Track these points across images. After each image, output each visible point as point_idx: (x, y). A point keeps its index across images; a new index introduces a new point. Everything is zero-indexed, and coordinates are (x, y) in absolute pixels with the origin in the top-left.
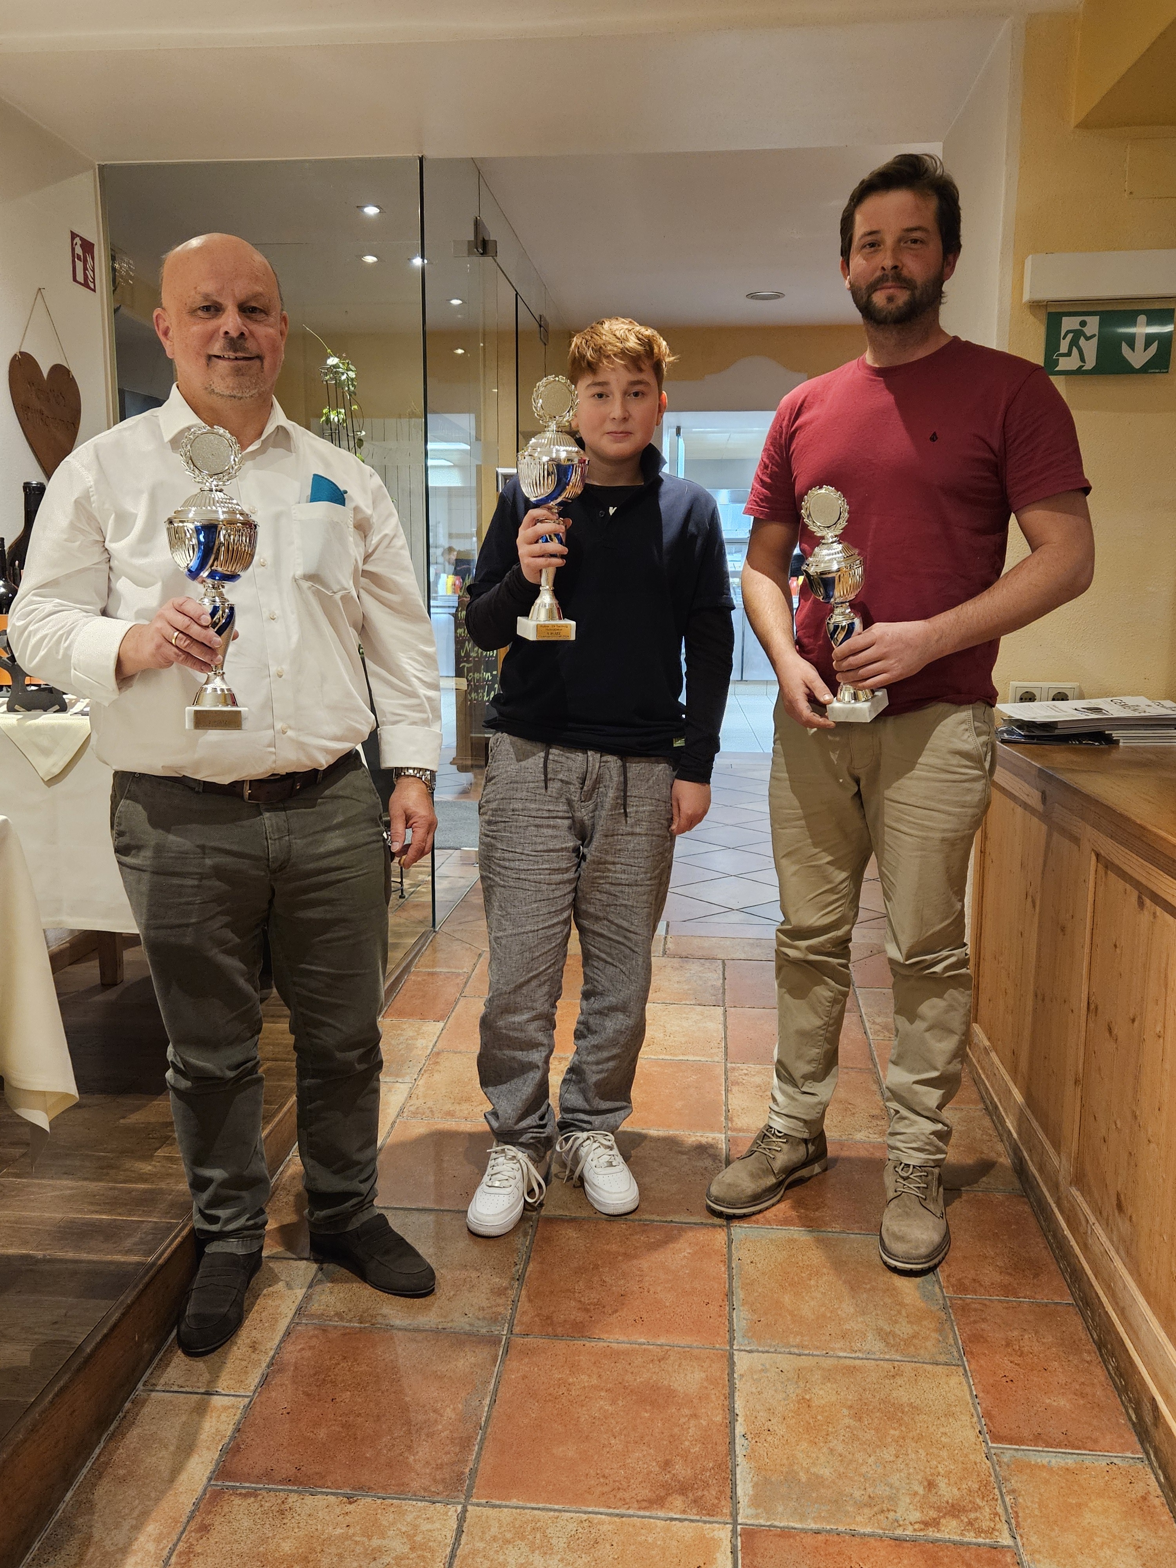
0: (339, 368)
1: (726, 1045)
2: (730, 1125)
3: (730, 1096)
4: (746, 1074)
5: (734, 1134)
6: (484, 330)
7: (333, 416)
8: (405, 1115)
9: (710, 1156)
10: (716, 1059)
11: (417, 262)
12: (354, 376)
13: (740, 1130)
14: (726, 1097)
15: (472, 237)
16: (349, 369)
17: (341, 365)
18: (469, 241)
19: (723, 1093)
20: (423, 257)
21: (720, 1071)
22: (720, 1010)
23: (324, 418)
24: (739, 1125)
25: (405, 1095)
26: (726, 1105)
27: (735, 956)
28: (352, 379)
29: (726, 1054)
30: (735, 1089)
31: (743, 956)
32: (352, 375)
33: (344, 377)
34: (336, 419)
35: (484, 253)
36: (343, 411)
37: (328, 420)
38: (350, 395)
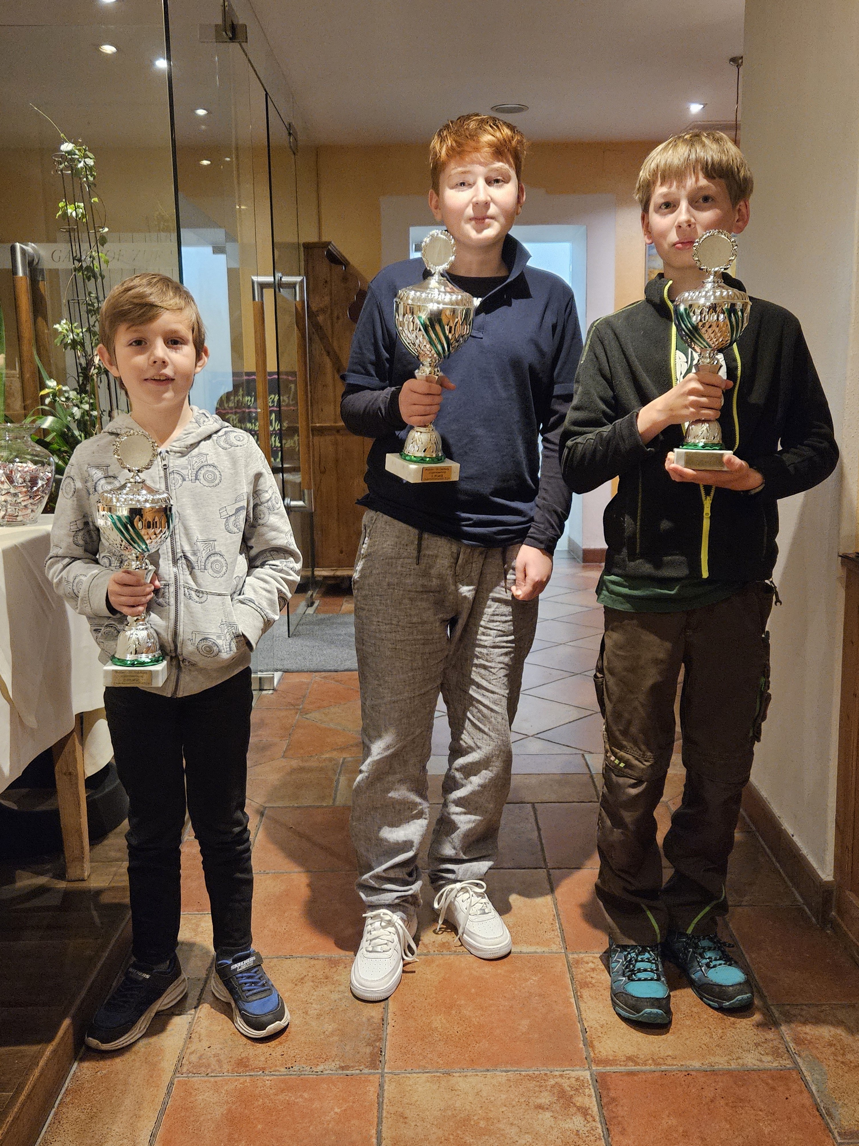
0: (75, 154)
1: (560, 924)
2: (592, 1054)
3: (582, 1006)
4: (593, 970)
5: (601, 1069)
6: (237, 144)
7: (70, 210)
8: (185, 1070)
9: (579, 1109)
10: (554, 948)
11: (162, 64)
12: (92, 164)
13: (606, 1062)
14: (578, 1008)
15: (220, 22)
16: (86, 156)
17: (77, 152)
18: (216, 26)
19: (573, 1000)
20: (169, 59)
21: (561, 967)
22: (543, 873)
23: (60, 213)
24: (604, 1054)
25: (184, 1036)
26: (581, 1021)
27: (545, 798)
28: (91, 169)
29: (564, 940)
30: (586, 993)
31: (553, 798)
32: (90, 162)
33: (81, 165)
34: (74, 214)
35: (233, 39)
36: (82, 205)
37: (65, 213)
38: (89, 187)
